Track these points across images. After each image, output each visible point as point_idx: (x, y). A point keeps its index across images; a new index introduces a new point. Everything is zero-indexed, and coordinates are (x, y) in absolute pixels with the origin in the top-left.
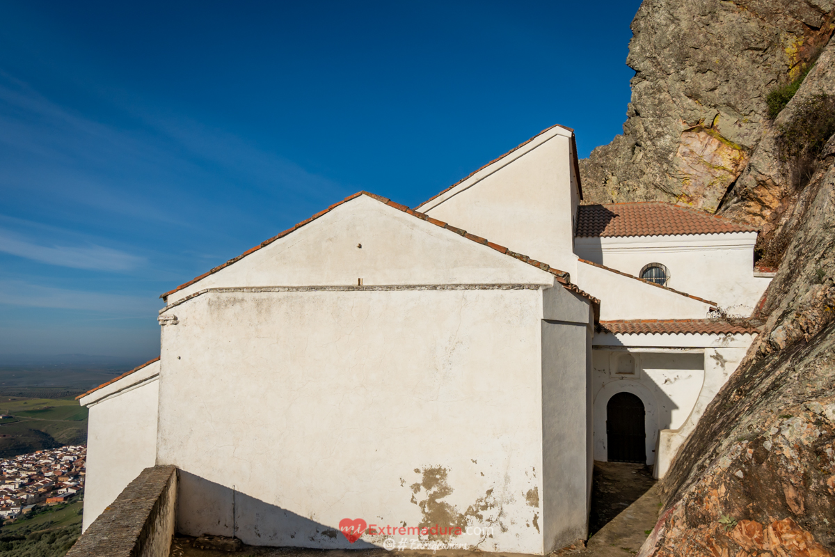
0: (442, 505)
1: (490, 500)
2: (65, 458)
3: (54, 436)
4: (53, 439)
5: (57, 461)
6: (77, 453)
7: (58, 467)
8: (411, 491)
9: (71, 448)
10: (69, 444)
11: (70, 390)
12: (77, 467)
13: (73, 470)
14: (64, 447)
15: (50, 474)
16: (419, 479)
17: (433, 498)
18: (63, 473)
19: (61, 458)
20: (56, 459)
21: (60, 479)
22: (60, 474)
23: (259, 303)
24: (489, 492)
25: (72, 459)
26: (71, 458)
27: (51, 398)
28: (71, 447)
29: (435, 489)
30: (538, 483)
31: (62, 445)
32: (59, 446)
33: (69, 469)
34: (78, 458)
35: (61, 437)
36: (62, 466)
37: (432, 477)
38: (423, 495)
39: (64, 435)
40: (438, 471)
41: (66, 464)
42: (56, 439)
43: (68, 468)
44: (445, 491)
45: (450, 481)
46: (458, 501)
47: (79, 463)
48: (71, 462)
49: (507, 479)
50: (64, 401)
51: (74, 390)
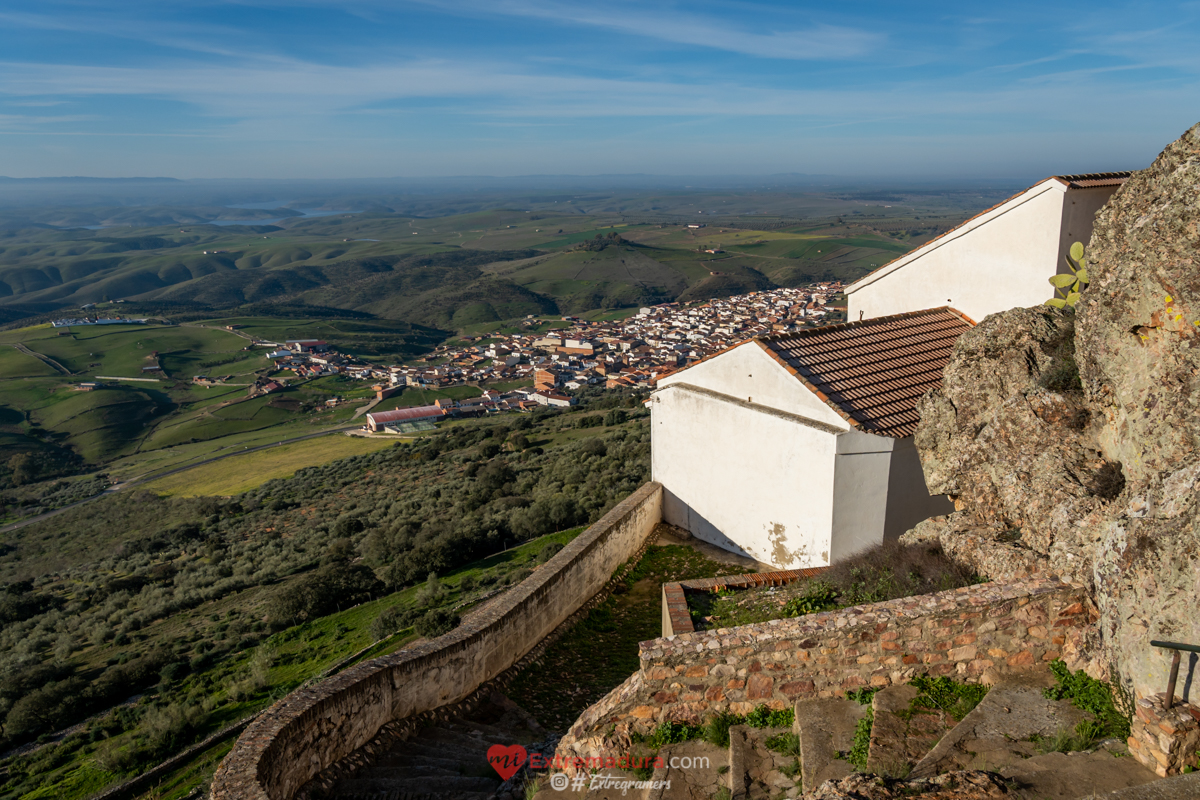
0: (782, 546)
1: (805, 551)
2: (780, 303)
3: (768, 275)
4: (767, 279)
5: (772, 305)
6: (793, 298)
7: (773, 312)
8: (768, 533)
9: (786, 292)
10: (784, 287)
11: (784, 220)
12: (793, 314)
13: (789, 318)
14: (779, 290)
15: (765, 320)
16: (772, 528)
17: (778, 540)
18: (779, 320)
19: (776, 302)
20: (770, 303)
21: (775, 327)
22: (775, 321)
23: (698, 401)
24: (805, 546)
25: (788, 305)
26: (786, 304)
27: (764, 229)
28: (787, 290)
29: (779, 536)
30: (828, 549)
31: (777, 287)
32: (774, 287)
33: (785, 316)
34: (795, 303)
35: (776, 277)
36: (777, 311)
37: (778, 529)
38: (774, 537)
39: (779, 275)
40: (781, 526)
41: (781, 309)
42: (771, 280)
43: (783, 315)
44: (784, 539)
45: (787, 533)
46: (791, 546)
47: (795, 310)
48: (786, 308)
49: (813, 542)
50: (778, 234)
51: (790, 220)
